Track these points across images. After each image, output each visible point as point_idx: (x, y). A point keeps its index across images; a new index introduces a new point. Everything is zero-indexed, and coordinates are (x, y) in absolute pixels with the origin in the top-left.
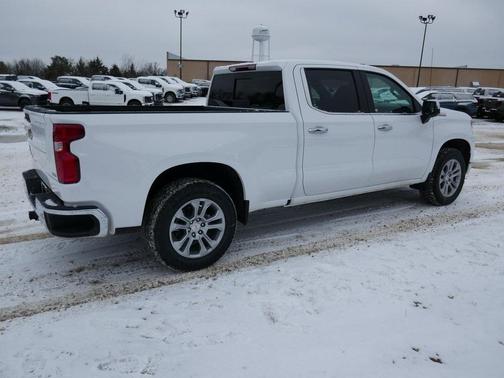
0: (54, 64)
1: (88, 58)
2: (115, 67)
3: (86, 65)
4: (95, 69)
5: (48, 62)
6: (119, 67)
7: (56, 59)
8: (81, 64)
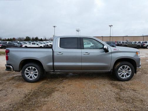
1: (35, 37)
2: (41, 39)
4: (36, 39)
5: (25, 38)
6: (43, 39)
7: (27, 37)
8: (33, 38)
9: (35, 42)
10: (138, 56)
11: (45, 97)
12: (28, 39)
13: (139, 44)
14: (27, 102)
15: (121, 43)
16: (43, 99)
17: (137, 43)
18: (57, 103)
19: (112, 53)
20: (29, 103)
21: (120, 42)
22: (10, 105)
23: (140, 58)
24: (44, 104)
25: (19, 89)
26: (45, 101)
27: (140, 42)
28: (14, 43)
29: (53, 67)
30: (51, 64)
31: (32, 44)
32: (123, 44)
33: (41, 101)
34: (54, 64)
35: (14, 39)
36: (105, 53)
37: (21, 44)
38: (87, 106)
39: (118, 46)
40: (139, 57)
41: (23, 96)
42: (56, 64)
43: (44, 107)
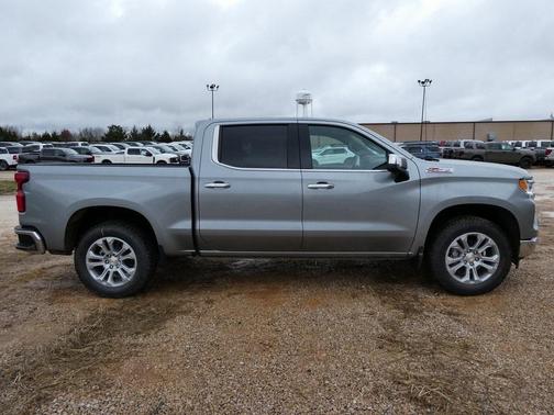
0: (111, 131)
1: (141, 126)
2: (166, 133)
3: (140, 132)
4: (148, 135)
5: (107, 130)
6: (170, 133)
7: (111, 128)
8: (135, 130)
9: (140, 146)
10: (528, 196)
11: (137, 333)
12: (115, 135)
13: (528, 151)
14: (76, 346)
15: (462, 146)
16: (129, 340)
17: (524, 145)
18: (174, 352)
19: (421, 183)
20: (81, 351)
21: (457, 145)
22: (17, 355)
23: (534, 206)
24: (130, 354)
25: (55, 308)
26: (135, 346)
27: (533, 145)
28: (64, 149)
29: (194, 238)
30: (186, 225)
31: (130, 152)
32: (467, 151)
33: (121, 345)
34: (197, 228)
35: (66, 137)
36: (393, 183)
37: (89, 153)
38: (274, 361)
39: (450, 157)
40: (531, 200)
41: (65, 328)
42: (204, 225)
43: (127, 363)
